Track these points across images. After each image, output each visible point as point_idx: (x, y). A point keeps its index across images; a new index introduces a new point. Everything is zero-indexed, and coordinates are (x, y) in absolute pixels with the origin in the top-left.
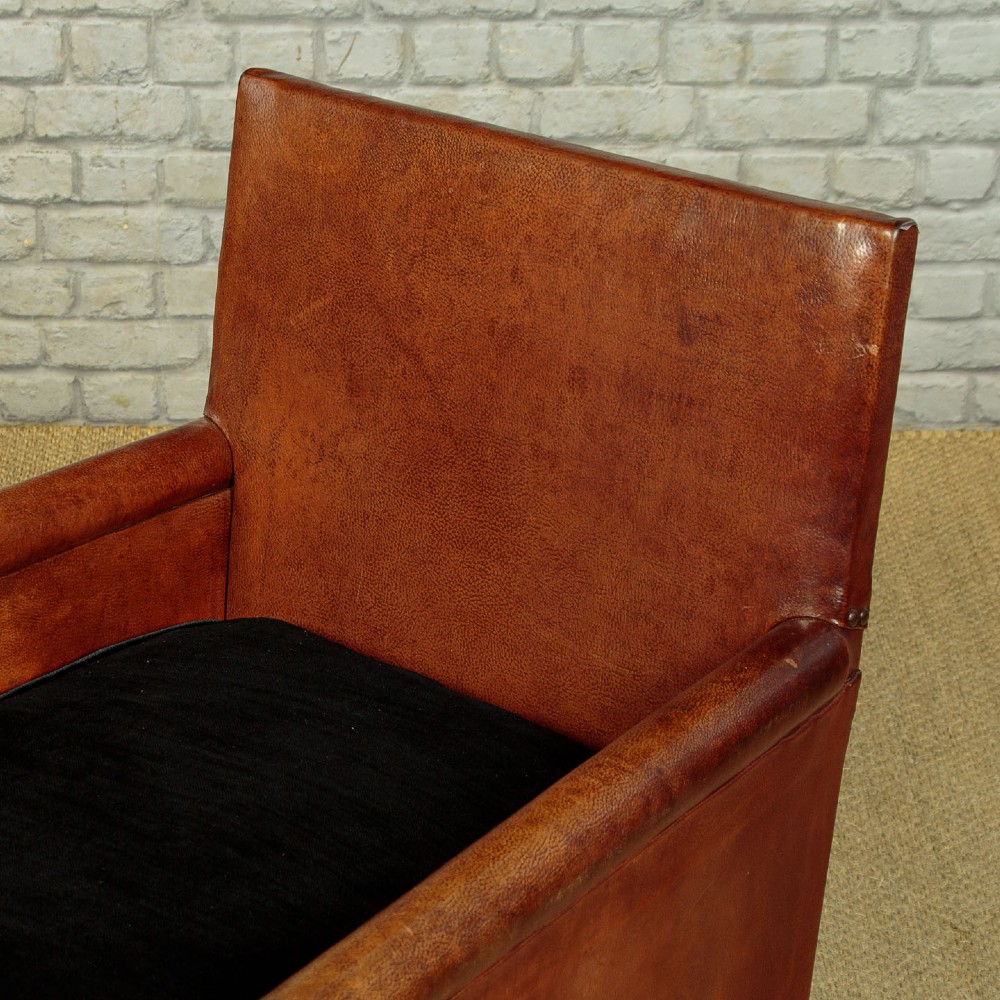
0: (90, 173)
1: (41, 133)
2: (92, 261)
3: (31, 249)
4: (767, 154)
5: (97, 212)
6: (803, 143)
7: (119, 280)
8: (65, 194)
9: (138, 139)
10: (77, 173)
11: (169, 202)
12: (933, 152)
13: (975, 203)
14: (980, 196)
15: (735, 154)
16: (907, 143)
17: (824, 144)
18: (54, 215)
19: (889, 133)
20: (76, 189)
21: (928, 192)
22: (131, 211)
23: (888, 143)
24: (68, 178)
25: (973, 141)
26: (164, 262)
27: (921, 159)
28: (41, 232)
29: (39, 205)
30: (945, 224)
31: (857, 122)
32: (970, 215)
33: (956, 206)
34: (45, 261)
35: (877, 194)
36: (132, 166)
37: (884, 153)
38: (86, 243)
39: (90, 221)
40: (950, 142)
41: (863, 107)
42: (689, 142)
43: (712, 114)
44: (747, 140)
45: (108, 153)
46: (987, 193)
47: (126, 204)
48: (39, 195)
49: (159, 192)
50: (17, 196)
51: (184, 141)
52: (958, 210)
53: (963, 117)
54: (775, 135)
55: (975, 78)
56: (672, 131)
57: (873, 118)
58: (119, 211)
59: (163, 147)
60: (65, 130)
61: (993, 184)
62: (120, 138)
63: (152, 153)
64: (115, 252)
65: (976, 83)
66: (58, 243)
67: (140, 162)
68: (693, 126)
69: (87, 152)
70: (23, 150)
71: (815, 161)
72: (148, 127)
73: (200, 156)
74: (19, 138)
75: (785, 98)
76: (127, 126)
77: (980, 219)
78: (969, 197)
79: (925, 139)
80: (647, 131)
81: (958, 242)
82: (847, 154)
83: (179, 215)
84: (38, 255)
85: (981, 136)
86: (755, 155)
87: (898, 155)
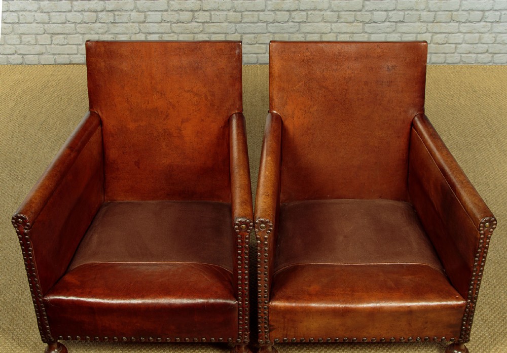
0: (213, 16)
1: (204, 9)
2: (213, 33)
3: (202, 31)
4: (343, 13)
5: (215, 24)
6: (350, 11)
7: (219, 37)
8: (208, 21)
9: (223, 10)
10: (211, 17)
11: (228, 22)
12: (375, 12)
13: (383, 22)
15: (337, 13)
16: (370, 11)
17: (354, 11)
18: (206, 25)
19: (366, 9)
20: (211, 20)
21: (374, 20)
22: (221, 24)
23: (366, 11)
24: (209, 18)
25: (382, 11)
26: (228, 33)
27: (373, 14)
28: (204, 28)
29: (203, 23)
30: (377, 26)
31: (360, 7)
32: (382, 24)
33: (379, 23)
34: (204, 33)
35: (364, 20)
36: (221, 15)
37: (365, 13)
38: (212, 30)
39: (213, 26)
40: (378, 11)
41: (361, 4)
42: (328, 10)
43: (333, 6)
44: (339, 10)
45: (217, 13)
46: (385, 20)
47: (220, 22)
48: (203, 21)
49: (226, 20)
50: (199, 21)
51: (231, 11)
53: (380, 6)
54: (345, 9)
56: (325, 8)
57: (363, 6)
58: (219, 24)
59: (227, 12)
60: (208, 9)
62: (218, 10)
63: (225, 13)
64: (218, 31)
66: (207, 30)
67: (222, 15)
68: (329, 7)
69: (213, 13)
70: (201, 13)
71: (352, 14)
72: (224, 8)
73: (234, 13)
74: (200, 10)
75: (347, 2)
76: (221, 8)
79: (373, 10)
80: (320, 8)
82: (358, 13)
83: (230, 24)
84: (203, 32)
86: (341, 13)
87: (368, 13)
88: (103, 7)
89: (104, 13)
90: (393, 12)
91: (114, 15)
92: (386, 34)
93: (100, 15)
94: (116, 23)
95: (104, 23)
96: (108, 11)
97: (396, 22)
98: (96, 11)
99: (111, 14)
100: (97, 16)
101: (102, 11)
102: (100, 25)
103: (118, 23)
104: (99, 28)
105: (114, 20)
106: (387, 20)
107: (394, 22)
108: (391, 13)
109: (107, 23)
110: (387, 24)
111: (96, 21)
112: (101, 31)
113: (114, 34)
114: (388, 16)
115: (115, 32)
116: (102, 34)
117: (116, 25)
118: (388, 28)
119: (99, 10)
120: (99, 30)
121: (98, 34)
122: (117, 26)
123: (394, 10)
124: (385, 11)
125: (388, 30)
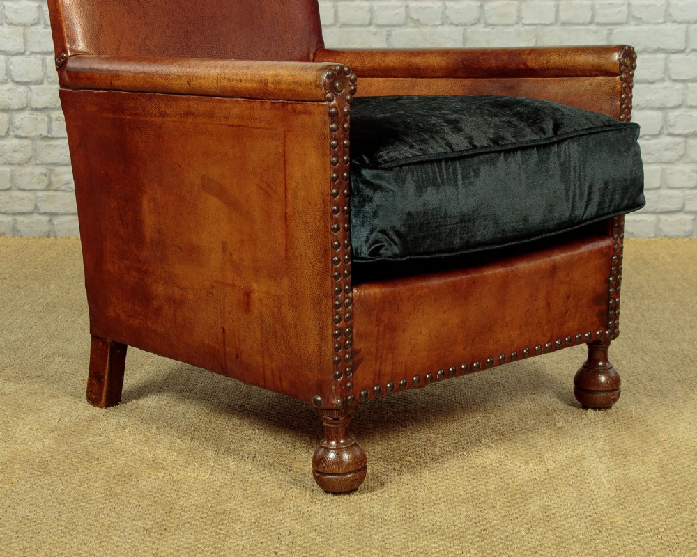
13: (655, 136)
14: (657, 133)
25: (652, 108)
32: (653, 142)
33: (647, 137)
46: (660, 132)
52: (648, 140)
53: (648, 97)
55: (652, 81)
61: (662, 128)
65: (653, 83)
77: (657, 144)
78: (652, 133)
81: (649, 154)
85: (656, 106)
88: (25, 100)
89: (26, 115)
90: (677, 112)
91: (50, 118)
92: (664, 166)
93: (18, 118)
94: (53, 138)
95: (26, 138)
96: (36, 109)
97: (686, 136)
98: (7, 110)
99: (41, 116)
100: (11, 122)
101: (22, 109)
102: (16, 142)
103: (57, 138)
104: (15, 151)
105: (49, 131)
106: (665, 132)
107: (679, 135)
108: (672, 115)
109: (33, 139)
110: (666, 140)
111: (7, 134)
112: (18, 157)
113: (48, 164)
114: (665, 120)
115: (50, 161)
116: (20, 164)
117: (53, 142)
118: (667, 149)
119: (16, 107)
120: (14, 155)
121: (11, 164)
122: (56, 146)
123: (679, 106)
124: (660, 109)
125: (668, 155)
